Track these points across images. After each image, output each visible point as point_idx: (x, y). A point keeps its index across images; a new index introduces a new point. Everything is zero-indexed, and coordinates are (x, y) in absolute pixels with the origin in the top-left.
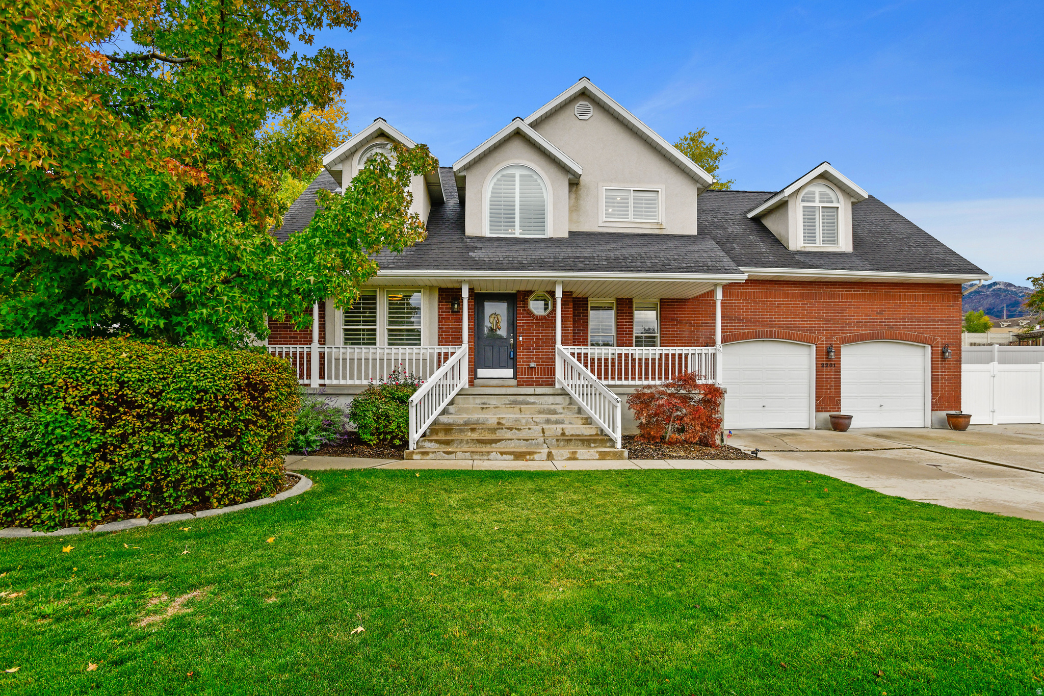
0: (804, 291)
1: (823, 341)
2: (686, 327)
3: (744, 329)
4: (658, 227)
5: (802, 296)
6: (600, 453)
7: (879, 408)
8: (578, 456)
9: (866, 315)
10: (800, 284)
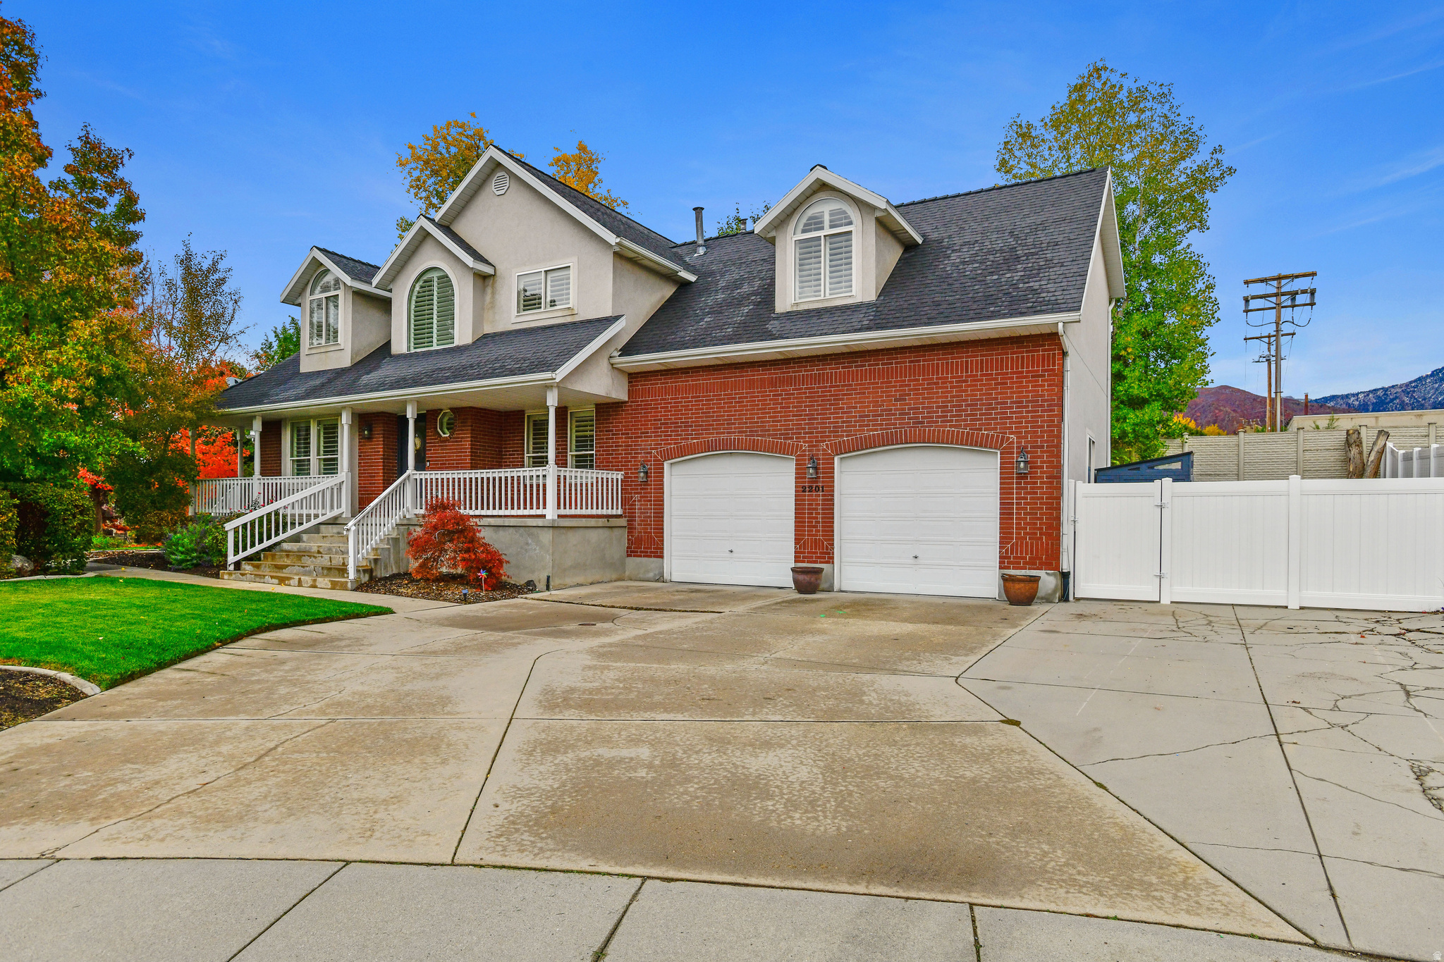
0: (775, 373)
1: (805, 451)
2: (622, 440)
3: (692, 439)
4: (569, 312)
5: (773, 383)
6: (332, 582)
7: (913, 561)
8: (317, 584)
9: (876, 404)
10: (771, 365)
